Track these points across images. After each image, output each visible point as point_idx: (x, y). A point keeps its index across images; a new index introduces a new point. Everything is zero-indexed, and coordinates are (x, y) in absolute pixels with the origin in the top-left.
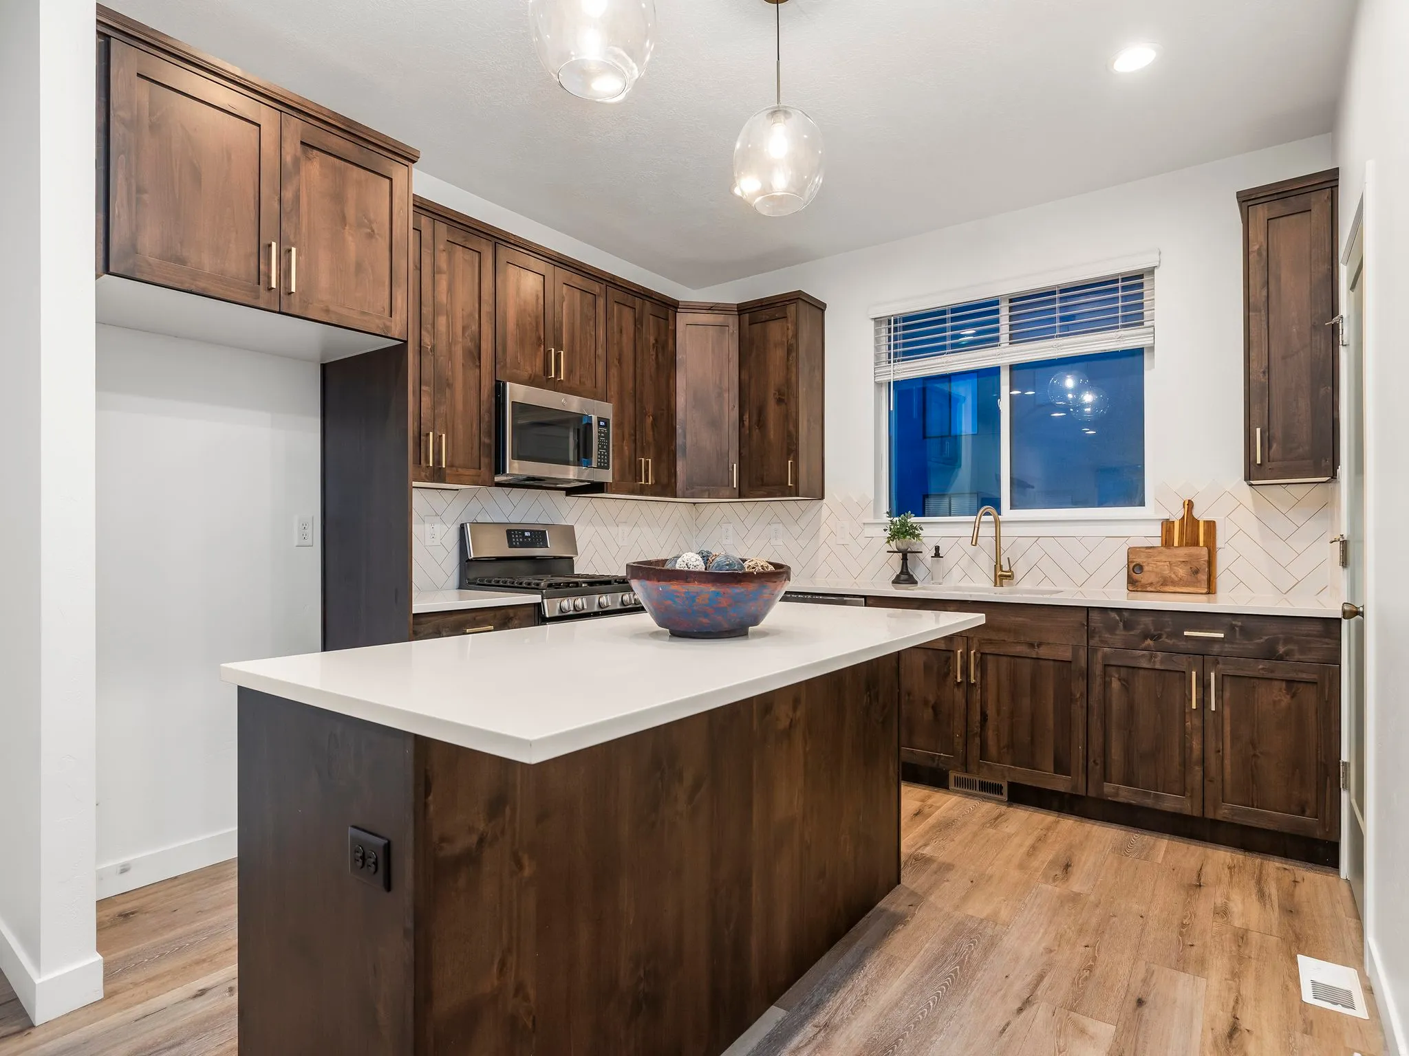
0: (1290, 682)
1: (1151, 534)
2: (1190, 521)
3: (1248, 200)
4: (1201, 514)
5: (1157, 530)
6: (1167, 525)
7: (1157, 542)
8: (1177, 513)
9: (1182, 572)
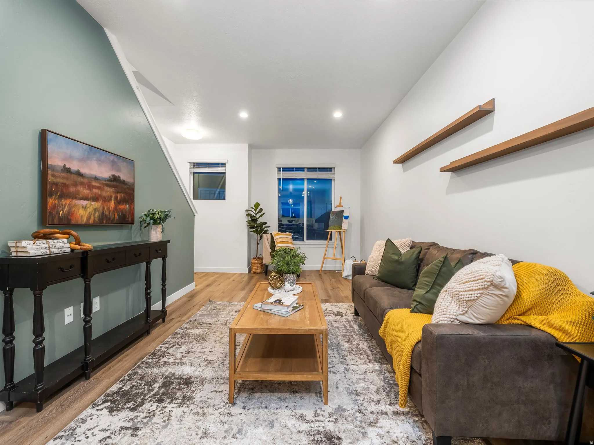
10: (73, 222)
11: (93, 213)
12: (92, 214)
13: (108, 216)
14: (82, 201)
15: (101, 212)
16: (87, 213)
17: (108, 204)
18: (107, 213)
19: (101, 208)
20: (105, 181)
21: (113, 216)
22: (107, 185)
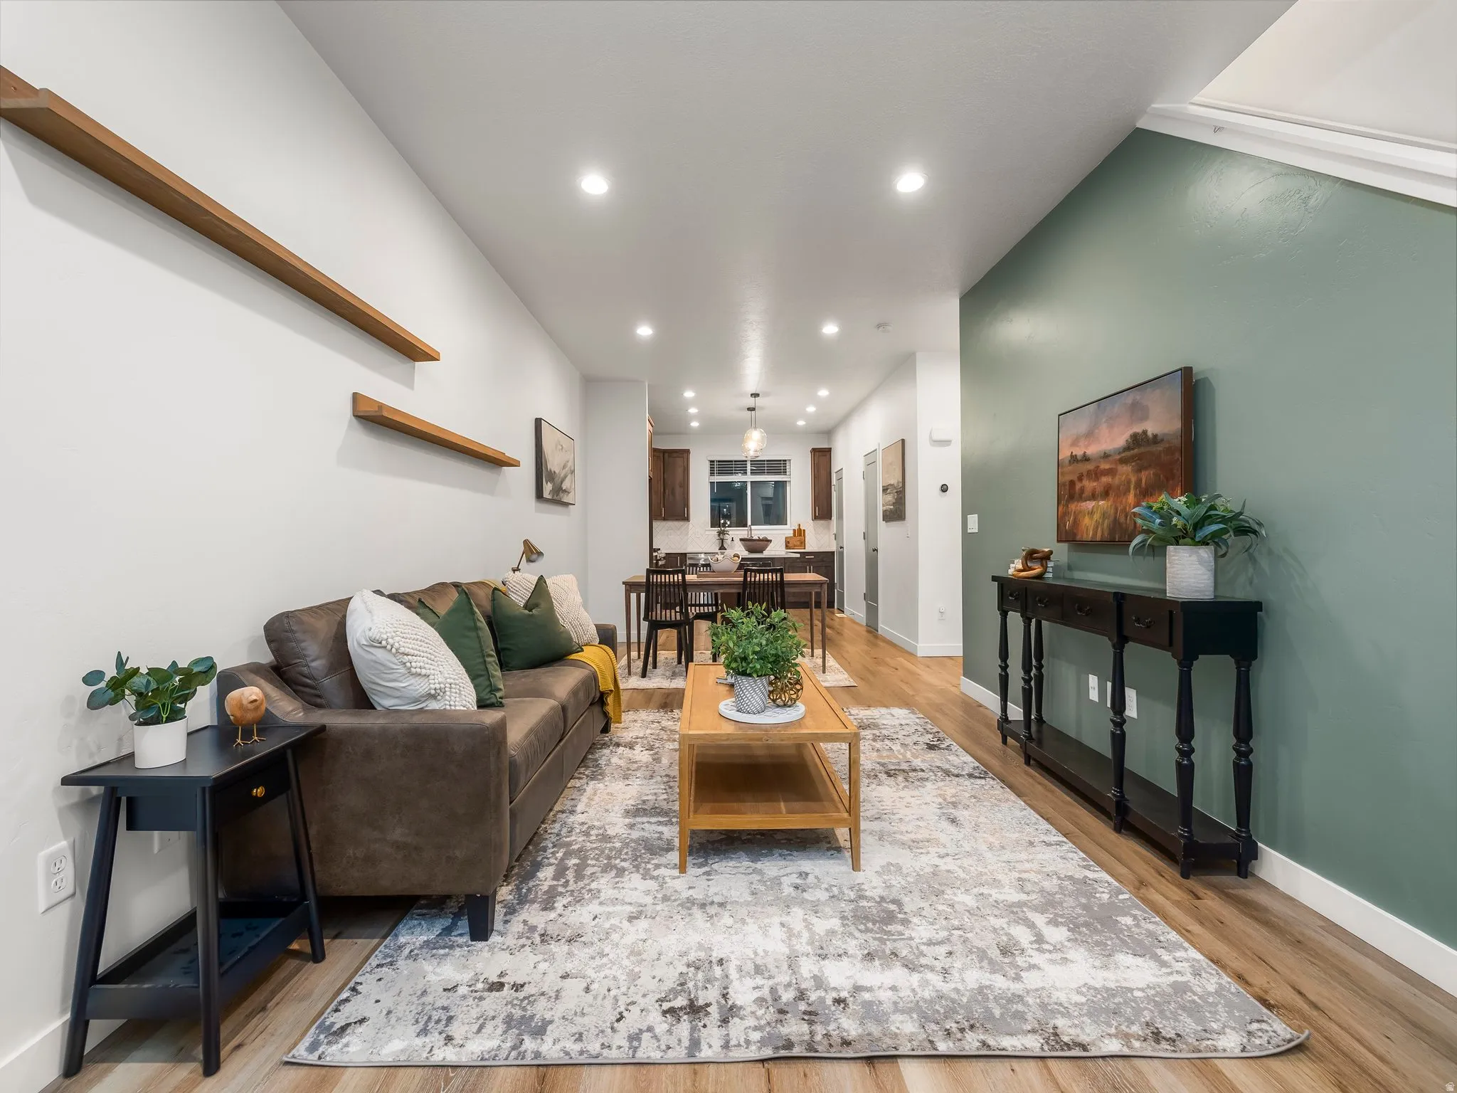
0: (826, 567)
1: (790, 534)
2: (800, 530)
3: (814, 451)
4: (802, 528)
5: (792, 532)
6: (794, 530)
7: (792, 535)
8: (796, 528)
9: (798, 543)
10: (1078, 538)
11: (1101, 521)
12: (1099, 522)
13: (1124, 526)
14: (1088, 502)
15: (1112, 518)
16: (1093, 523)
17: (1124, 500)
18: (1122, 520)
19: (1112, 511)
20: (1119, 453)
21: (1133, 526)
22: (1123, 461)
